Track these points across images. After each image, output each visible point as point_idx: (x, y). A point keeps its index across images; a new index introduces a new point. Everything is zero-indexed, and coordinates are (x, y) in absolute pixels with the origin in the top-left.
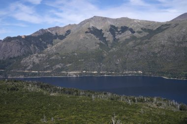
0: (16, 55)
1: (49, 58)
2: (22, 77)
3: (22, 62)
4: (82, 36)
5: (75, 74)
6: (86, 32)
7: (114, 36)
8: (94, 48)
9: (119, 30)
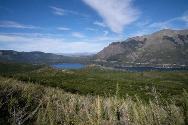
0: (120, 53)
1: (144, 55)
2: (131, 66)
3: (127, 57)
4: (161, 41)
5: (169, 66)
6: (163, 39)
7: (184, 41)
8: (173, 49)
9: (185, 37)
